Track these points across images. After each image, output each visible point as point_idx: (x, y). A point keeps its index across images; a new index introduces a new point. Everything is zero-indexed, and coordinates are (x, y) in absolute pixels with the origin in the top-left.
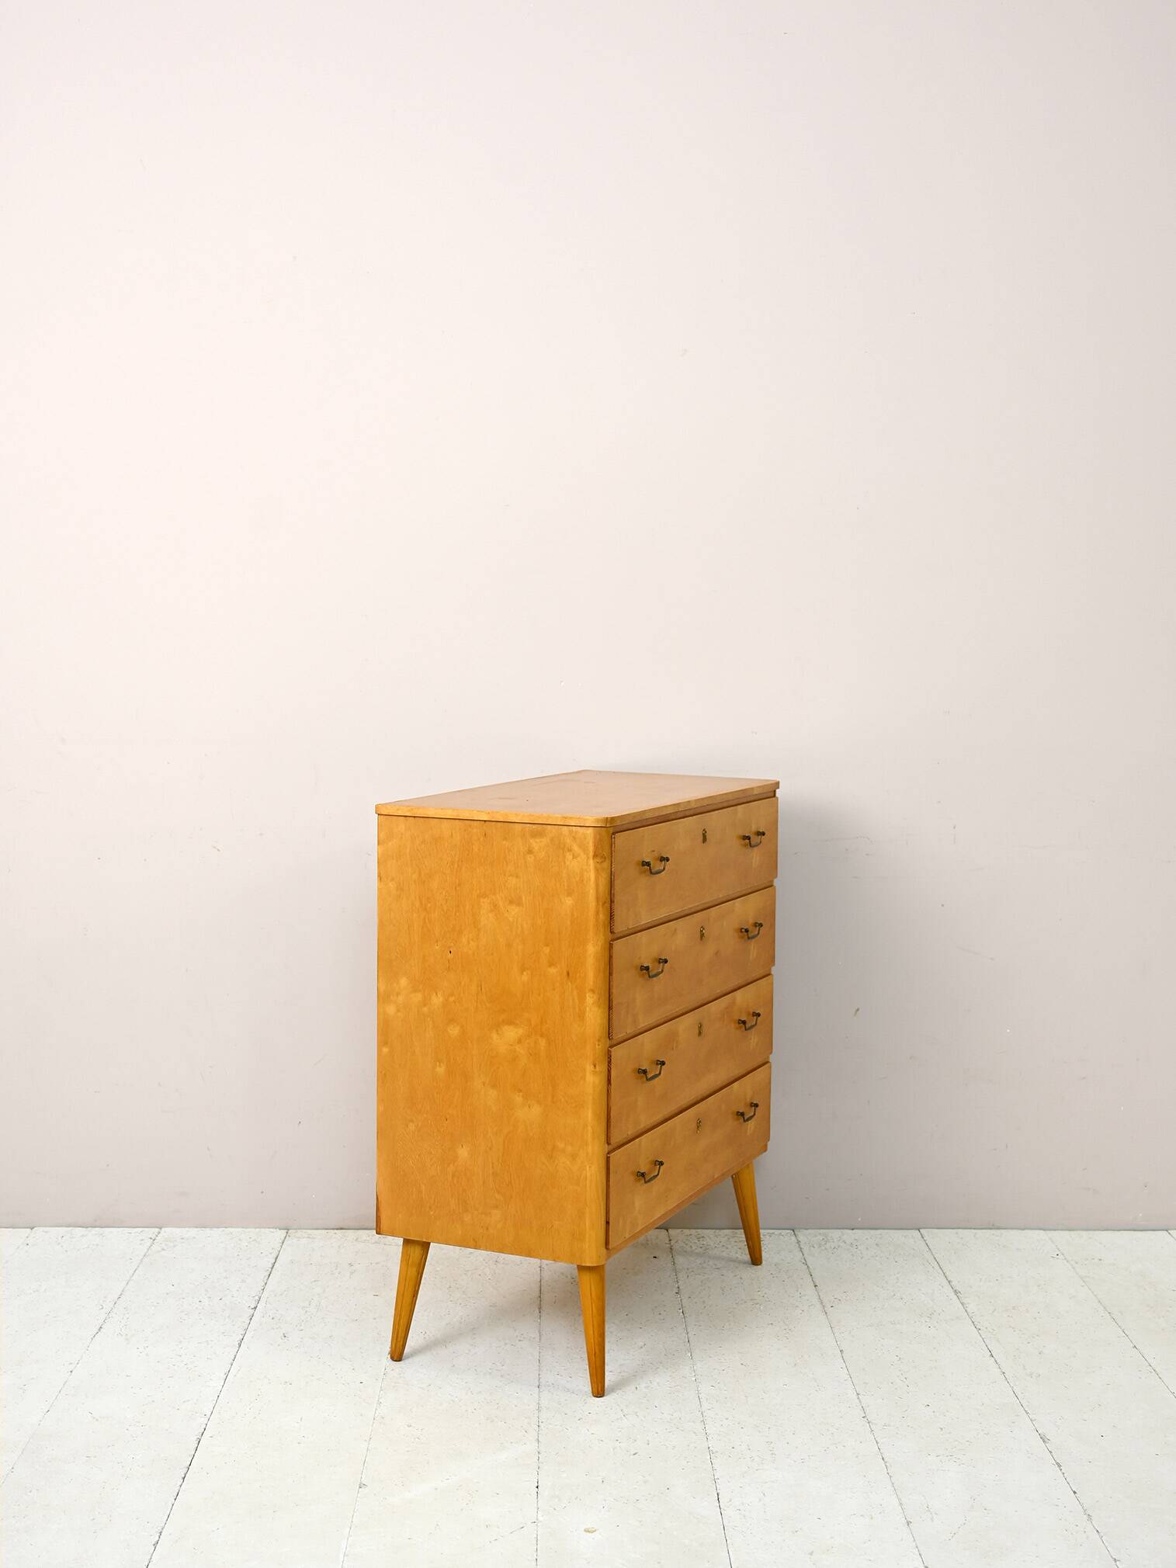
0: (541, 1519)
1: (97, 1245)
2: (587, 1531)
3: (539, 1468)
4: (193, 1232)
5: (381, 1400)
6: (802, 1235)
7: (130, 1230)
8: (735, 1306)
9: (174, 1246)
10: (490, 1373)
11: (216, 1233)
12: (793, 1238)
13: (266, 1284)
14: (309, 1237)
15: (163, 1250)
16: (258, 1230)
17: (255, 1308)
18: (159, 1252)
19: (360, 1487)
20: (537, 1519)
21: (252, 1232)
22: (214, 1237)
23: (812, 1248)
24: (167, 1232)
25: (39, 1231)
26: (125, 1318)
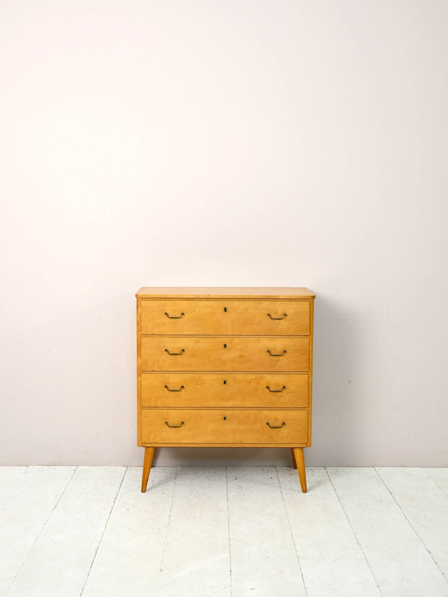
0: (233, 584)
1: (53, 473)
2: (251, 589)
3: (231, 563)
4: (90, 468)
5: (167, 536)
6: (328, 469)
7: (66, 467)
8: (304, 498)
9: (83, 473)
10: (209, 525)
11: (99, 468)
12: (325, 470)
13: (120, 489)
14: (135, 470)
15: (79, 475)
16: (116, 467)
17: (116, 498)
18: (77, 475)
19: (161, 571)
20: (231, 584)
21: (114, 468)
22: (99, 470)
23: (332, 475)
24: (80, 468)
25: (30, 467)
26: (65, 502)
